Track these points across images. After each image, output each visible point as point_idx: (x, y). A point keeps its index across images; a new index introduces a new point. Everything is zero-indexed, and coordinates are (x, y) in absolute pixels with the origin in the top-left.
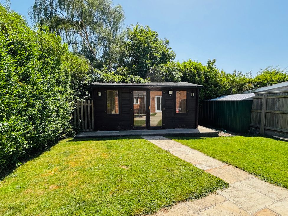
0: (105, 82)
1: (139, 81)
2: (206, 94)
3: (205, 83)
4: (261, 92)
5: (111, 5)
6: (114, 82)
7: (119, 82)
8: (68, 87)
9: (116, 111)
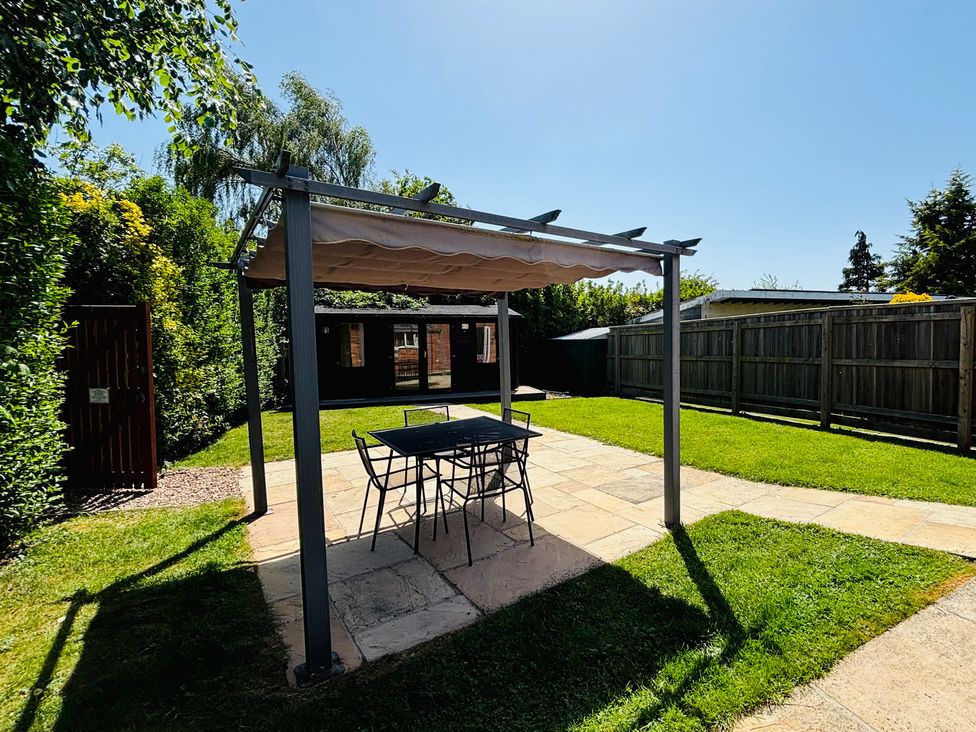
0: (335, 307)
1: (404, 305)
2: (550, 326)
3: (546, 305)
4: (647, 322)
5: (342, 127)
6: (355, 307)
7: (365, 307)
8: (269, 319)
9: (357, 361)
